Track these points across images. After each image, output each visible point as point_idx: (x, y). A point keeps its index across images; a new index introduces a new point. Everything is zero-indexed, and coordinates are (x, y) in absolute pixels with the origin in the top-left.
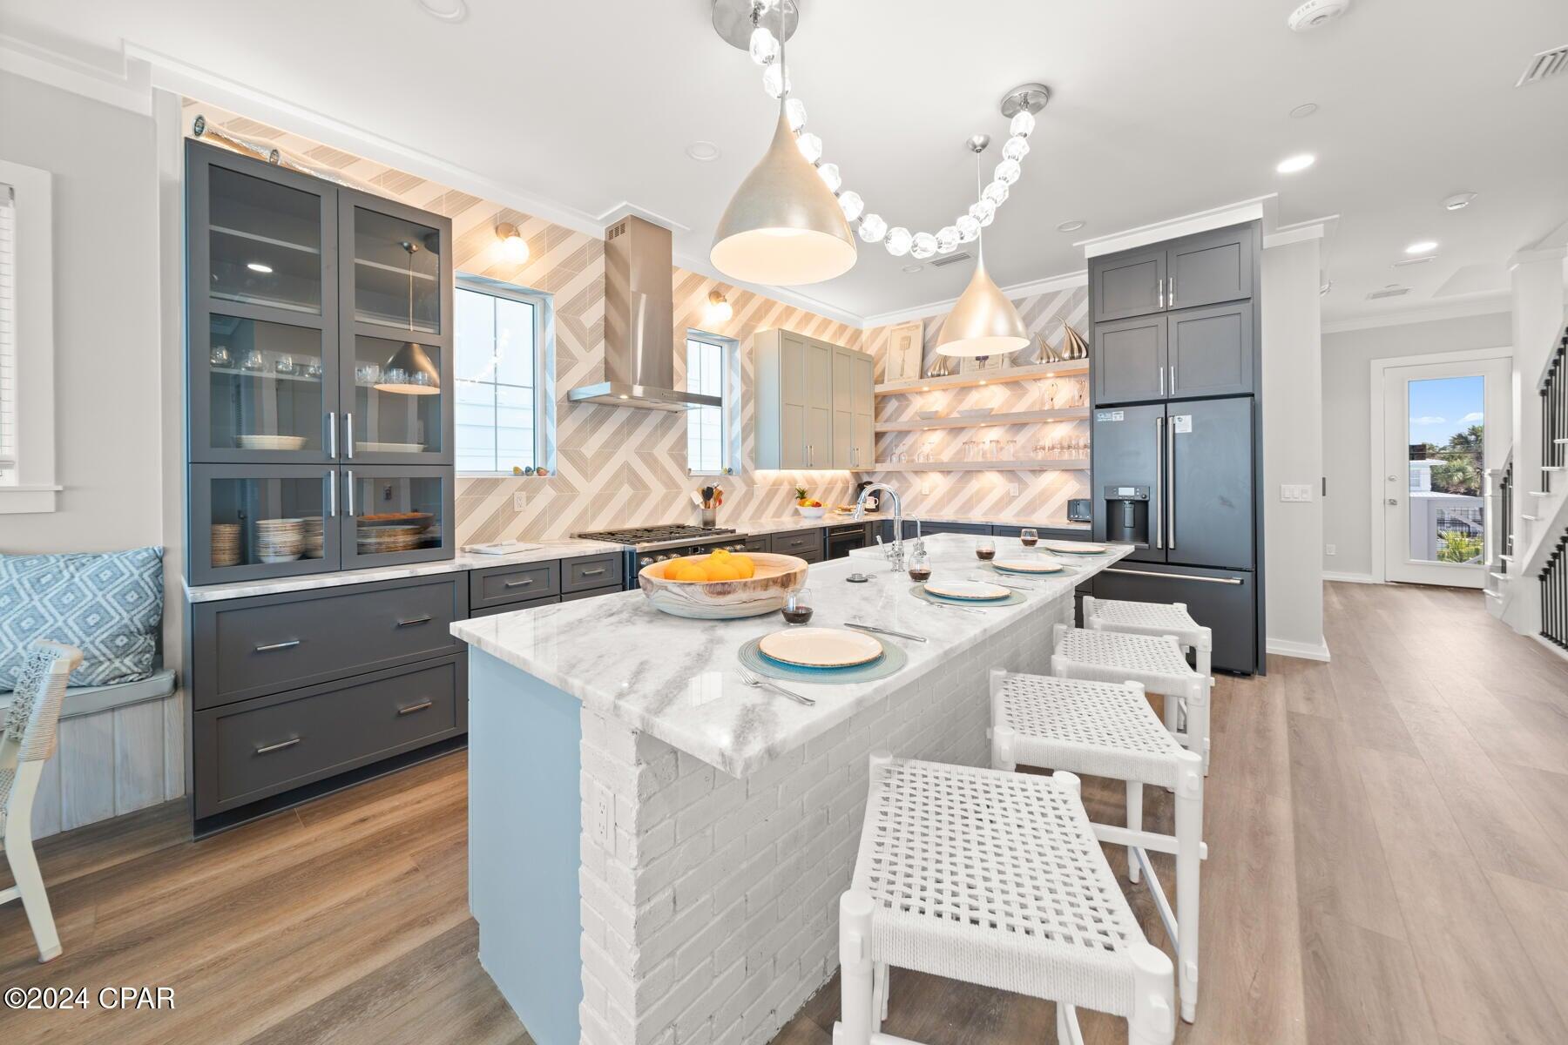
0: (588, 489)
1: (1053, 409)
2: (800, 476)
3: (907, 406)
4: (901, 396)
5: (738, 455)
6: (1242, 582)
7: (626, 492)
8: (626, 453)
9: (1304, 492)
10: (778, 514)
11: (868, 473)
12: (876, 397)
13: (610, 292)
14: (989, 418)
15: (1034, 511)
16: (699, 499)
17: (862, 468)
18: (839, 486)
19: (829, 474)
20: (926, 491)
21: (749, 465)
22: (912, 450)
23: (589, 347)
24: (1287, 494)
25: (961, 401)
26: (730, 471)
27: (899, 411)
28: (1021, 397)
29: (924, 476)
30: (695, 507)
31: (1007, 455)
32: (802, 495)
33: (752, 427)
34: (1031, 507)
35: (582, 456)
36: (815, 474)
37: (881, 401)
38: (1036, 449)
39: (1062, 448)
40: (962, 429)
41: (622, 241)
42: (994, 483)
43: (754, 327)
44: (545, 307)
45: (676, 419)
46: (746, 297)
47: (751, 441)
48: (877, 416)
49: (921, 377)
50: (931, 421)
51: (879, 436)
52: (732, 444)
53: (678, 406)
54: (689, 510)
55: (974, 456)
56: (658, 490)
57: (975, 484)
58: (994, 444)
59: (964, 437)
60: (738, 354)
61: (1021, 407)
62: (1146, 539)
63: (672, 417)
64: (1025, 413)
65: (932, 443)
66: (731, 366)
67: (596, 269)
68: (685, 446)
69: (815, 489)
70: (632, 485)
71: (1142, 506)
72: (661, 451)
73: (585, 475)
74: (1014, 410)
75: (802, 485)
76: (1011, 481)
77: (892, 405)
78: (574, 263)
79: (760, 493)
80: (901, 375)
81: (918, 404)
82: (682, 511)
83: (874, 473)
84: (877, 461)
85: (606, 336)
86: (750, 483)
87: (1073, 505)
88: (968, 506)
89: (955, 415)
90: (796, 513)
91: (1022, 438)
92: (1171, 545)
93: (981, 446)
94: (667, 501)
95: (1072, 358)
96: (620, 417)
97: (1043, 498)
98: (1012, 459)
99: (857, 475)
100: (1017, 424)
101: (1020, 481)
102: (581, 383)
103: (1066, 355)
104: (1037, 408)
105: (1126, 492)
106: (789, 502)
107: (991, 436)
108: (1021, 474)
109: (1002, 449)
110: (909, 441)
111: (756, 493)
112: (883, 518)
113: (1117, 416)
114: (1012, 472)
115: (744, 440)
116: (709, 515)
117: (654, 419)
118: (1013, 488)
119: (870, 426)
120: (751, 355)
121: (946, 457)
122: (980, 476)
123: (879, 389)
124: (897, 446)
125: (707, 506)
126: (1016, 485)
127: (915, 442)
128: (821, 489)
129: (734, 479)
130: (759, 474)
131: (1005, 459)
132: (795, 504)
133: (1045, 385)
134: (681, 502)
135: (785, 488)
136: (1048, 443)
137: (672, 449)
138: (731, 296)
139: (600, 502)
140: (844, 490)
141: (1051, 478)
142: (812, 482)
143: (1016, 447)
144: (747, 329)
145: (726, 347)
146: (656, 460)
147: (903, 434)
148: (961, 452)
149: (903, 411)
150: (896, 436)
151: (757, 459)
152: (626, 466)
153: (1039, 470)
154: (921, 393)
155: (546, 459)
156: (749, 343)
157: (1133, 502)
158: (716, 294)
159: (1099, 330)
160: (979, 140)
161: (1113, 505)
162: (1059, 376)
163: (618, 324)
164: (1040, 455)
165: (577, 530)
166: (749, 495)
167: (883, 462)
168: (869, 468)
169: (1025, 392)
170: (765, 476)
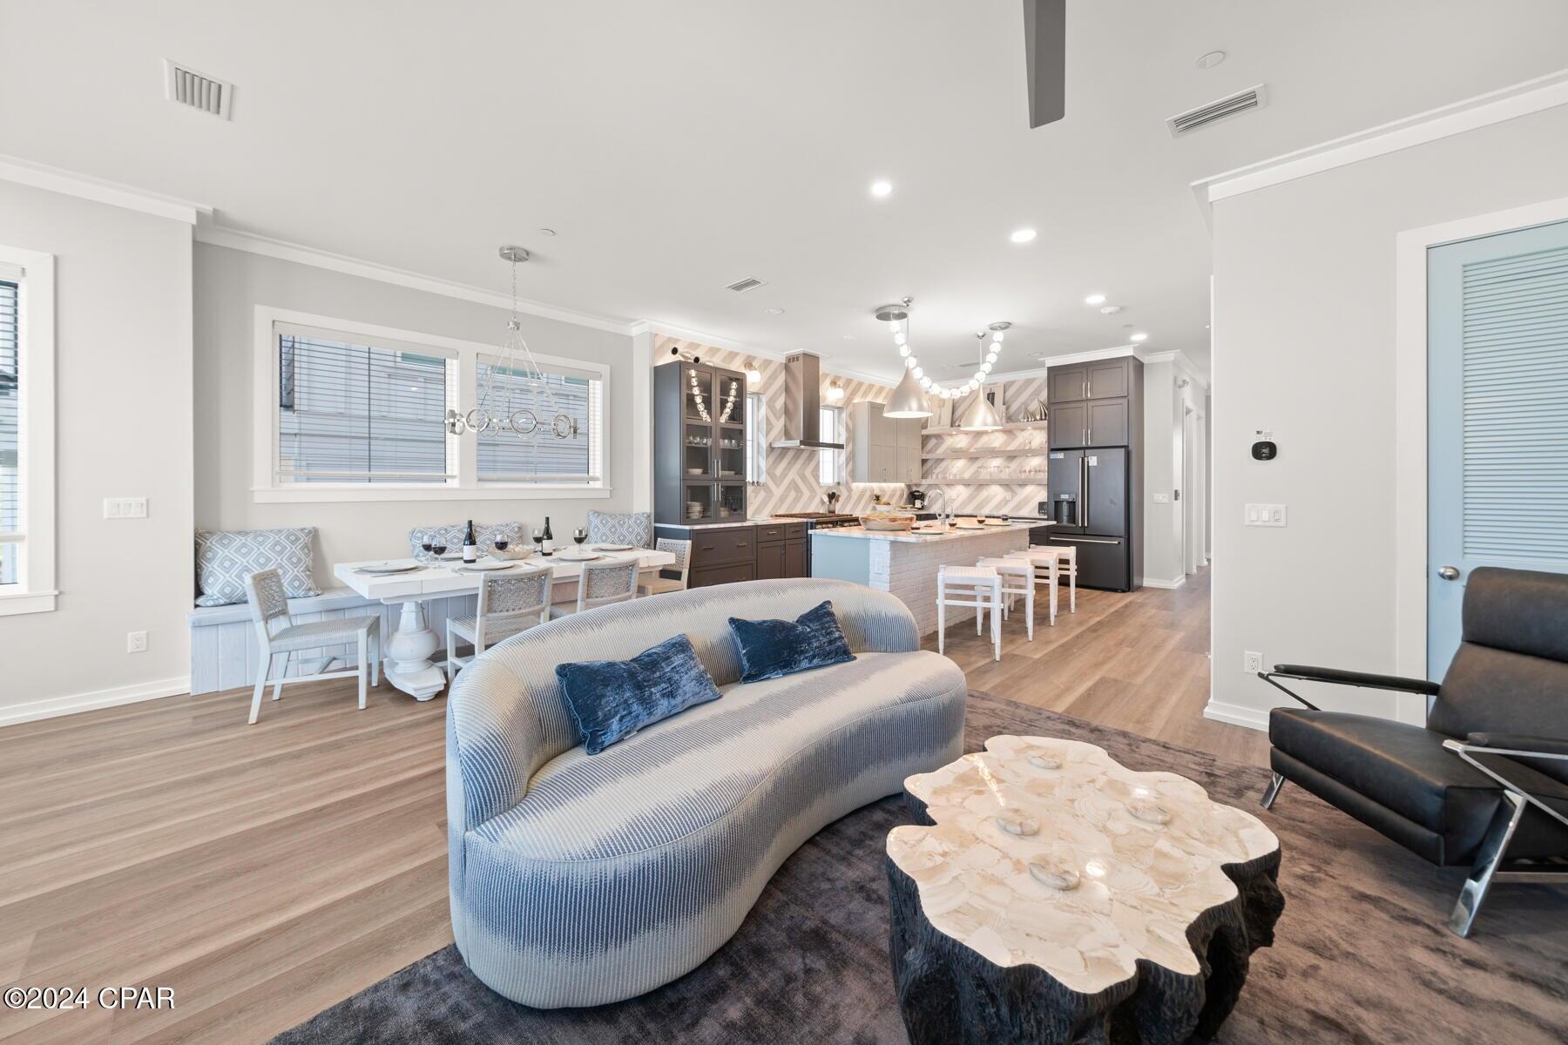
0: (778, 492)
1: (1030, 449)
2: (876, 487)
3: (942, 443)
4: (938, 437)
5: (844, 474)
6: (1119, 543)
7: (793, 494)
8: (793, 474)
9: (1164, 497)
10: (864, 509)
11: (916, 485)
12: (922, 436)
13: (787, 389)
14: (993, 453)
15: (1020, 509)
16: (826, 499)
17: (914, 482)
18: (898, 493)
19: (893, 485)
20: (954, 497)
21: (850, 480)
22: (944, 472)
23: (778, 419)
24: (1156, 499)
25: (976, 441)
26: (839, 483)
27: (937, 446)
28: (1014, 439)
29: (953, 487)
30: (823, 502)
31: (1005, 475)
32: (878, 498)
33: (852, 458)
34: (1018, 507)
35: (775, 475)
36: (884, 485)
37: (925, 439)
38: (1020, 472)
39: (1036, 471)
40: (977, 458)
41: (793, 365)
42: (997, 492)
43: (852, 399)
44: (759, 400)
45: (815, 455)
46: (849, 382)
47: (850, 466)
48: (923, 448)
49: (952, 426)
50: (957, 453)
51: (924, 461)
52: (839, 467)
53: (816, 448)
54: (820, 505)
55: (984, 475)
56: (807, 494)
57: (985, 493)
58: (996, 469)
59: (978, 463)
60: (844, 415)
61: (1012, 447)
62: (1074, 523)
63: (812, 455)
64: (1014, 451)
65: (958, 467)
66: (839, 422)
67: (782, 378)
68: (818, 470)
69: (884, 495)
70: (796, 491)
71: (1072, 504)
72: (808, 473)
73: (776, 484)
74: (1008, 449)
75: (877, 492)
76: (1007, 491)
77: (933, 442)
78: (773, 377)
79: (855, 497)
80: (939, 423)
81: (949, 442)
82: (817, 506)
83: (920, 485)
84: (923, 478)
85: (785, 413)
86: (850, 490)
87: (1041, 506)
88: (981, 506)
89: (972, 450)
90: (874, 509)
91: (1014, 465)
92: (1086, 525)
93: (989, 469)
94: (811, 499)
95: (1041, 419)
96: (791, 454)
97: (1026, 500)
98: (1007, 477)
99: (909, 486)
100: (1011, 457)
101: (1013, 491)
102: (775, 440)
103: (1038, 418)
104: (1022, 448)
105: (1064, 497)
106: (870, 502)
107: (995, 463)
108: (1013, 487)
109: (1001, 471)
110: (943, 465)
111: (853, 496)
112: (928, 513)
113: (1060, 455)
114: (1007, 485)
115: (847, 466)
116: (832, 508)
117: (805, 455)
118: (1008, 495)
119: (919, 455)
120: (852, 416)
121: (967, 475)
122: (988, 488)
123: (925, 432)
124: (935, 468)
125: (830, 502)
126: (1010, 493)
127: (947, 466)
128: (888, 494)
129: (842, 488)
130: (854, 485)
131: (1003, 477)
132: (873, 503)
133: (1026, 434)
134: (817, 501)
135: (868, 494)
136: (1028, 469)
137: (813, 471)
138: (840, 383)
139: (782, 499)
140: (902, 495)
141: (1029, 489)
142: (882, 490)
143: (1010, 470)
144: (849, 400)
145: (836, 411)
146: (805, 477)
147: (940, 460)
148: (977, 472)
149: (939, 447)
150: (935, 462)
151: (853, 476)
152: (793, 480)
153: (1023, 484)
154: (951, 435)
155: (759, 476)
156: (850, 408)
157: (1068, 502)
158: (834, 383)
159: (1053, 408)
160: (981, 334)
161: (1058, 504)
162: (1035, 429)
163: (790, 406)
164: (1023, 476)
165: (774, 514)
166: (849, 497)
167: (926, 478)
168: (918, 482)
169: (1015, 437)
170: (858, 486)
